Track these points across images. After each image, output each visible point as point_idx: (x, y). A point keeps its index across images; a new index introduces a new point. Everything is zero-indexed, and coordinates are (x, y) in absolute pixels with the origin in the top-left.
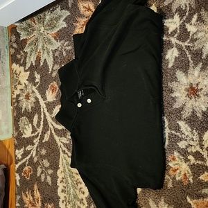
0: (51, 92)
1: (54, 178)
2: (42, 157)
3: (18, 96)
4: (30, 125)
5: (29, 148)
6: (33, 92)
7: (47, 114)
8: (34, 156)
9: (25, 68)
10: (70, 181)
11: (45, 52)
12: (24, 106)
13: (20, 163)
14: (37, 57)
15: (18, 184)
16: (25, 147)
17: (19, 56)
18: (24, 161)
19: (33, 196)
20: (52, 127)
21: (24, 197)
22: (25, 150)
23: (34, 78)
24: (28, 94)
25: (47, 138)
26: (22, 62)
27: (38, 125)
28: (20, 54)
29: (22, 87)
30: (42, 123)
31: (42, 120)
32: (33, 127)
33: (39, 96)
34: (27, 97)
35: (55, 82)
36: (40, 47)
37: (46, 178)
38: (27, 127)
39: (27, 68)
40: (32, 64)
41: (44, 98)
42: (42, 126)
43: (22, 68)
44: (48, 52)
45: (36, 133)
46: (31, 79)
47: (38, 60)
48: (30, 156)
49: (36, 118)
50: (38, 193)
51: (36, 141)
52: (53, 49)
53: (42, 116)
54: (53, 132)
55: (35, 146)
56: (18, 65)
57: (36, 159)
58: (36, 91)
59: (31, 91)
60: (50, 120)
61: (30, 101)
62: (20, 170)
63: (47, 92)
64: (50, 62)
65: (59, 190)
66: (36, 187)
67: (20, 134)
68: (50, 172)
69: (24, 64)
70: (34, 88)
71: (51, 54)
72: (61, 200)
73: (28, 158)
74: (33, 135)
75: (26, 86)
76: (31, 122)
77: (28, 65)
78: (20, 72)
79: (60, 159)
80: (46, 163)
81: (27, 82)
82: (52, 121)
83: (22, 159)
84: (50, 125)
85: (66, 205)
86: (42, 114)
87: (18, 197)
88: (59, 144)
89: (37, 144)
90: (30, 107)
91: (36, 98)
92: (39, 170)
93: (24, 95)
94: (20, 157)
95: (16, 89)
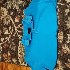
0: (17, 19)
1: (17, 49)
2: (12, 42)
3: (3, 19)
4: (8, 30)
5: (6, 38)
6: (9, 18)
7: (15, 27)
8: (8, 41)
9: (6, 9)
10: (23, 51)
11: (16, 4)
12: (5, 23)
13: (2, 43)
14: (12, 6)
15: (1, 50)
16: (5, 38)
17: (4, 4)
18: (4, 42)
19: (7, 55)
20: (17, 32)
21: (4, 55)
22: (5, 39)
23: (10, 13)
24: (7, 18)
25: (14, 35)
26: (5, 7)
27: (11, 30)
28: (4, 3)
29: (5, 16)
30: (13, 30)
31: (13, 29)
32: (9, 31)
33: (12, 20)
34: (7, 20)
35: (19, 16)
36: (13, 2)
37: (13, 49)
38: (6, 30)
39: (7, 9)
40: (9, 8)
41: (14, 21)
42: (12, 31)
43: (5, 9)
44: (17, 5)
45: (10, 33)
46: (9, 13)
47: (12, 7)
48: (7, 41)
49: (10, 28)
50: (10, 54)
51: (10, 36)
52: (19, 4)
53: (13, 27)
54: (17, 33)
55: (9, 38)
56: (3, 8)
57: (9, 42)
58: (11, 18)
59: (8, 18)
60: (16, 29)
61: (8, 21)
62: (2, 46)
63: (15, 19)
64: (17, 8)
65: (18, 53)
66: (9, 52)
67: (3, 33)
68: (15, 47)
69: (6, 8)
70: (10, 17)
71: (18, 5)
72: (19, 57)
73: (6, 41)
74: (9, 33)
75: (6, 16)
76: (8, 29)
77: (8, 8)
78: (4, 10)
79: (20, 43)
80: (14, 44)
81: (7, 15)
82: (17, 29)
83: (3, 42)
84: (16, 31)
85: (21, 59)
86: (13, 26)
87: (1, 55)
88: (19, 38)
89: (10, 37)
90: (8, 24)
91: (11, 20)
92: (10, 46)
93: (5, 19)
94: (3, 41)
95: (2, 16)
